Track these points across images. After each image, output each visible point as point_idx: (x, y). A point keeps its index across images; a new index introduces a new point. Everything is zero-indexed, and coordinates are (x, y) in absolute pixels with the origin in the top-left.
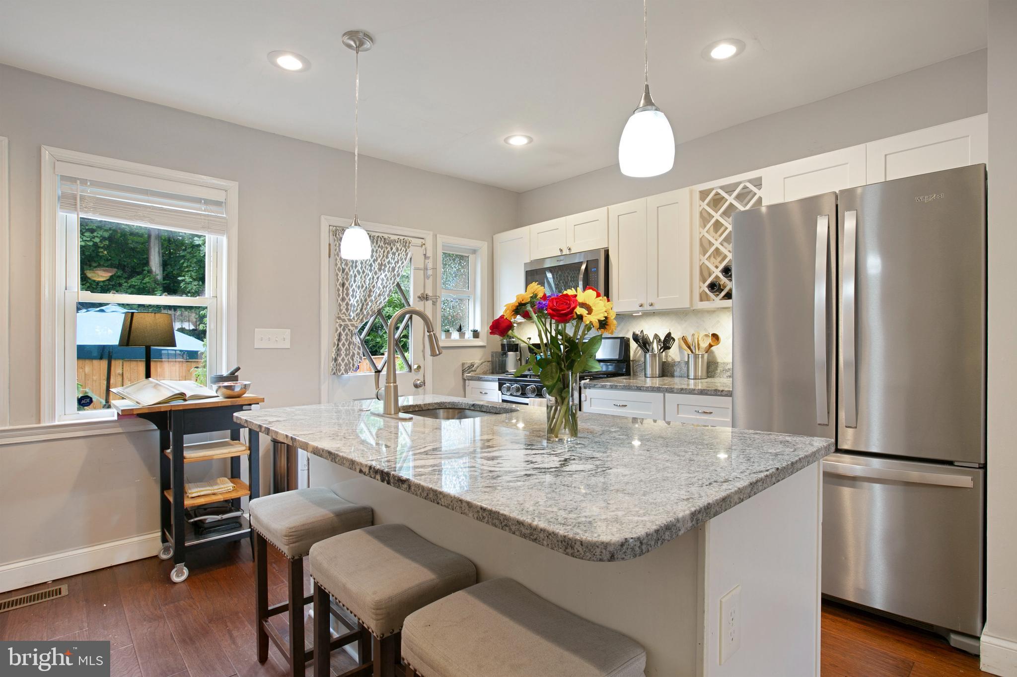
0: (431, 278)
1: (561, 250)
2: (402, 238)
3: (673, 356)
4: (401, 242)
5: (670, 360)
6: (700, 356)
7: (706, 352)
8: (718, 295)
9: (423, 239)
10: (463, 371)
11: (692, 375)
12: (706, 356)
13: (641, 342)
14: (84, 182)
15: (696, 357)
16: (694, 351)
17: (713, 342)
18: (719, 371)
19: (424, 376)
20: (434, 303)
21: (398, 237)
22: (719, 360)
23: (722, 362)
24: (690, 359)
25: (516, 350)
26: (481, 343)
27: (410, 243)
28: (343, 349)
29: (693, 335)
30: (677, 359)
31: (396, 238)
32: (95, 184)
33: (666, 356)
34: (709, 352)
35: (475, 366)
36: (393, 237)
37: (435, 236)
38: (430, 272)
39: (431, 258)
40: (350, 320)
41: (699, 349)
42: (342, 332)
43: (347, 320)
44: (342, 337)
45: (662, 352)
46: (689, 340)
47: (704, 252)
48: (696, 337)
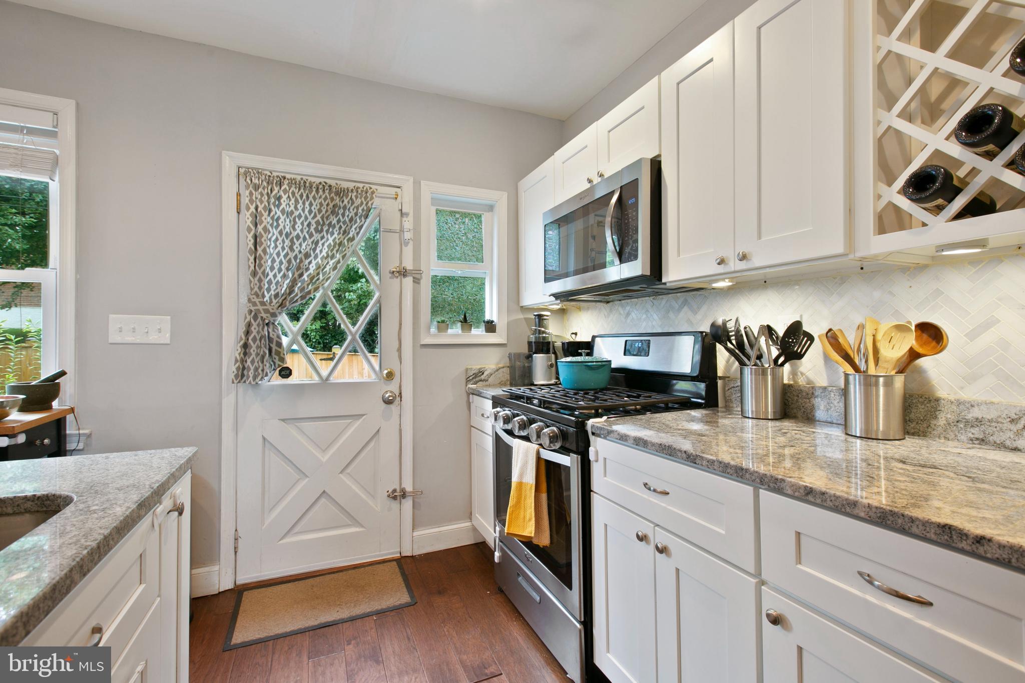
0: (411, 246)
1: (590, 181)
2: (361, 185)
3: (811, 375)
4: (357, 192)
5: (802, 381)
6: (881, 380)
7: (901, 372)
8: (940, 208)
9: (399, 187)
10: (468, 381)
11: (857, 427)
12: (899, 382)
13: (734, 342)
15: (869, 382)
16: (863, 367)
17: (921, 346)
18: (941, 421)
19: (400, 387)
20: (417, 281)
21: (354, 184)
22: (942, 392)
23: (952, 397)
24: (852, 387)
25: (548, 352)
26: (498, 340)
27: (373, 193)
28: (254, 346)
29: (861, 327)
30: (821, 380)
31: (351, 185)
33: (794, 373)
34: (908, 370)
35: (485, 374)
36: (345, 185)
37: (417, 185)
38: (408, 235)
39: (411, 214)
40: (263, 303)
41: (877, 361)
42: (252, 321)
43: (258, 304)
44: (252, 329)
45: (782, 364)
46: (850, 339)
47: (889, 99)
48: (869, 331)
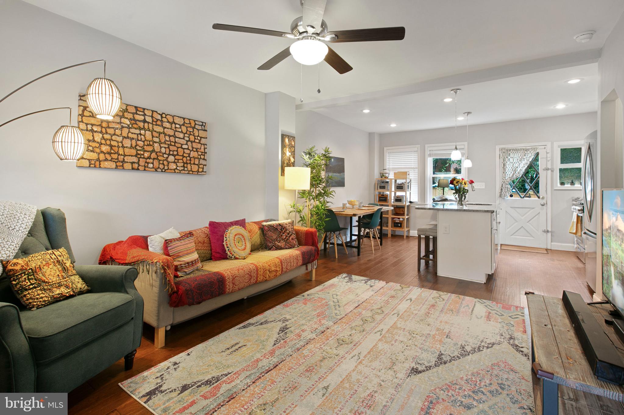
4: (532, 149)
9: (546, 145)
10: (573, 201)
14: (432, 150)
19: (546, 201)
20: (552, 171)
27: (537, 148)
32: (435, 150)
36: (528, 148)
38: (549, 159)
39: (550, 152)
42: (503, 183)
43: (505, 180)
